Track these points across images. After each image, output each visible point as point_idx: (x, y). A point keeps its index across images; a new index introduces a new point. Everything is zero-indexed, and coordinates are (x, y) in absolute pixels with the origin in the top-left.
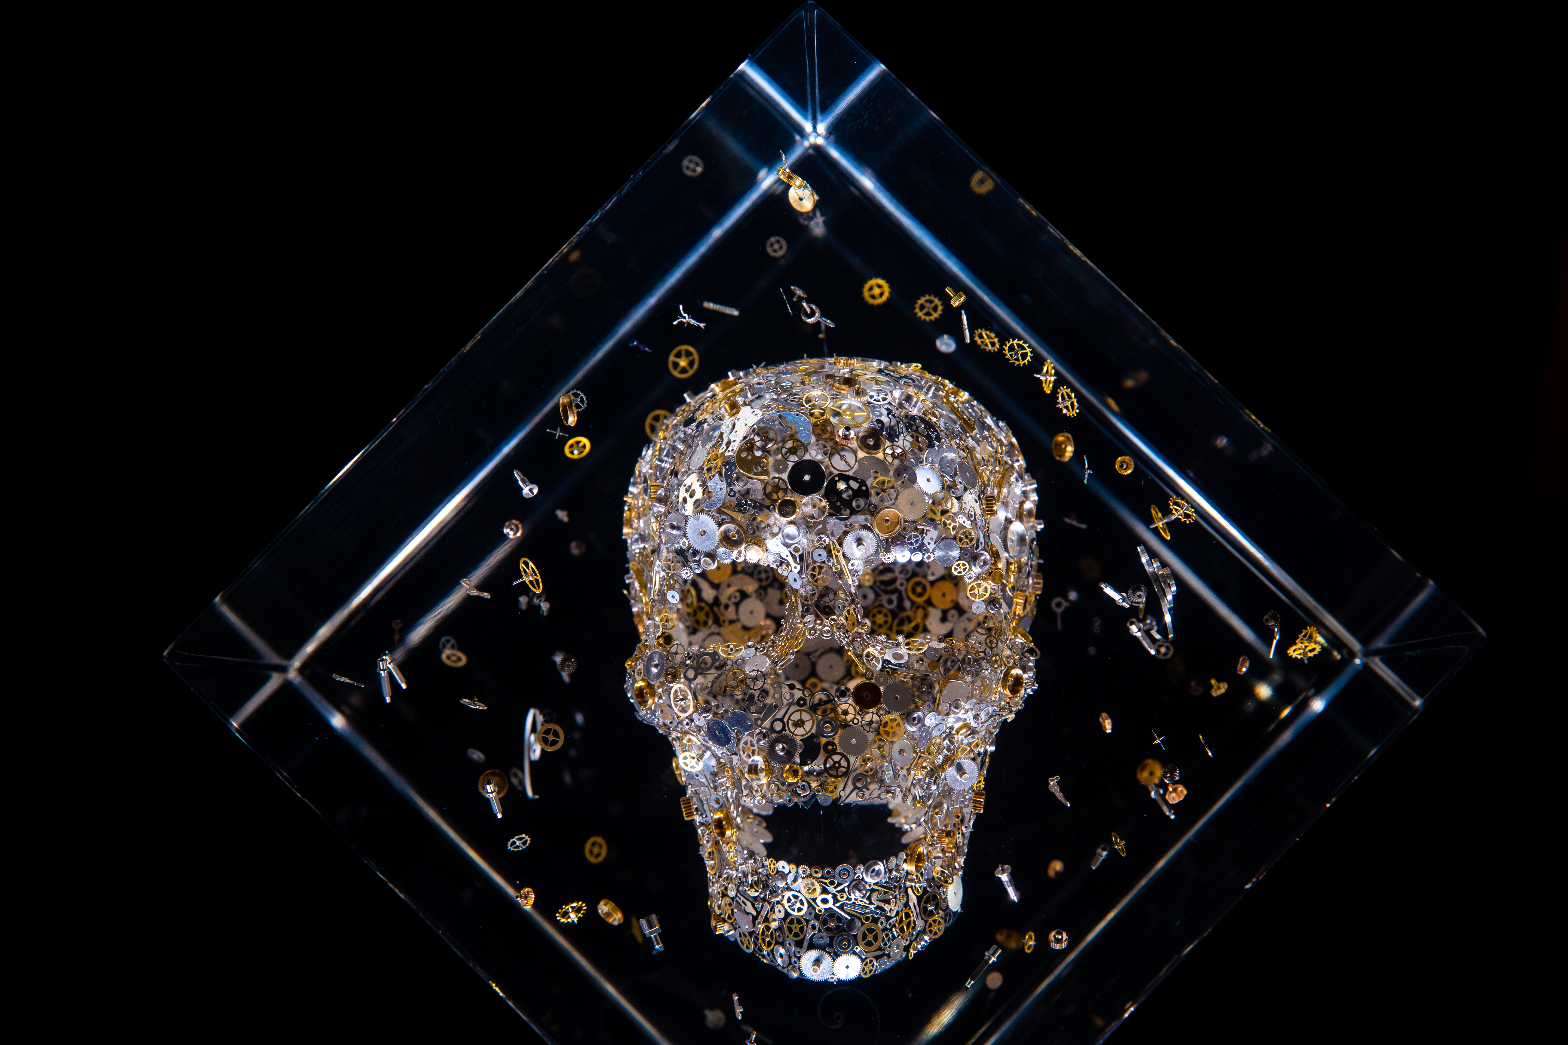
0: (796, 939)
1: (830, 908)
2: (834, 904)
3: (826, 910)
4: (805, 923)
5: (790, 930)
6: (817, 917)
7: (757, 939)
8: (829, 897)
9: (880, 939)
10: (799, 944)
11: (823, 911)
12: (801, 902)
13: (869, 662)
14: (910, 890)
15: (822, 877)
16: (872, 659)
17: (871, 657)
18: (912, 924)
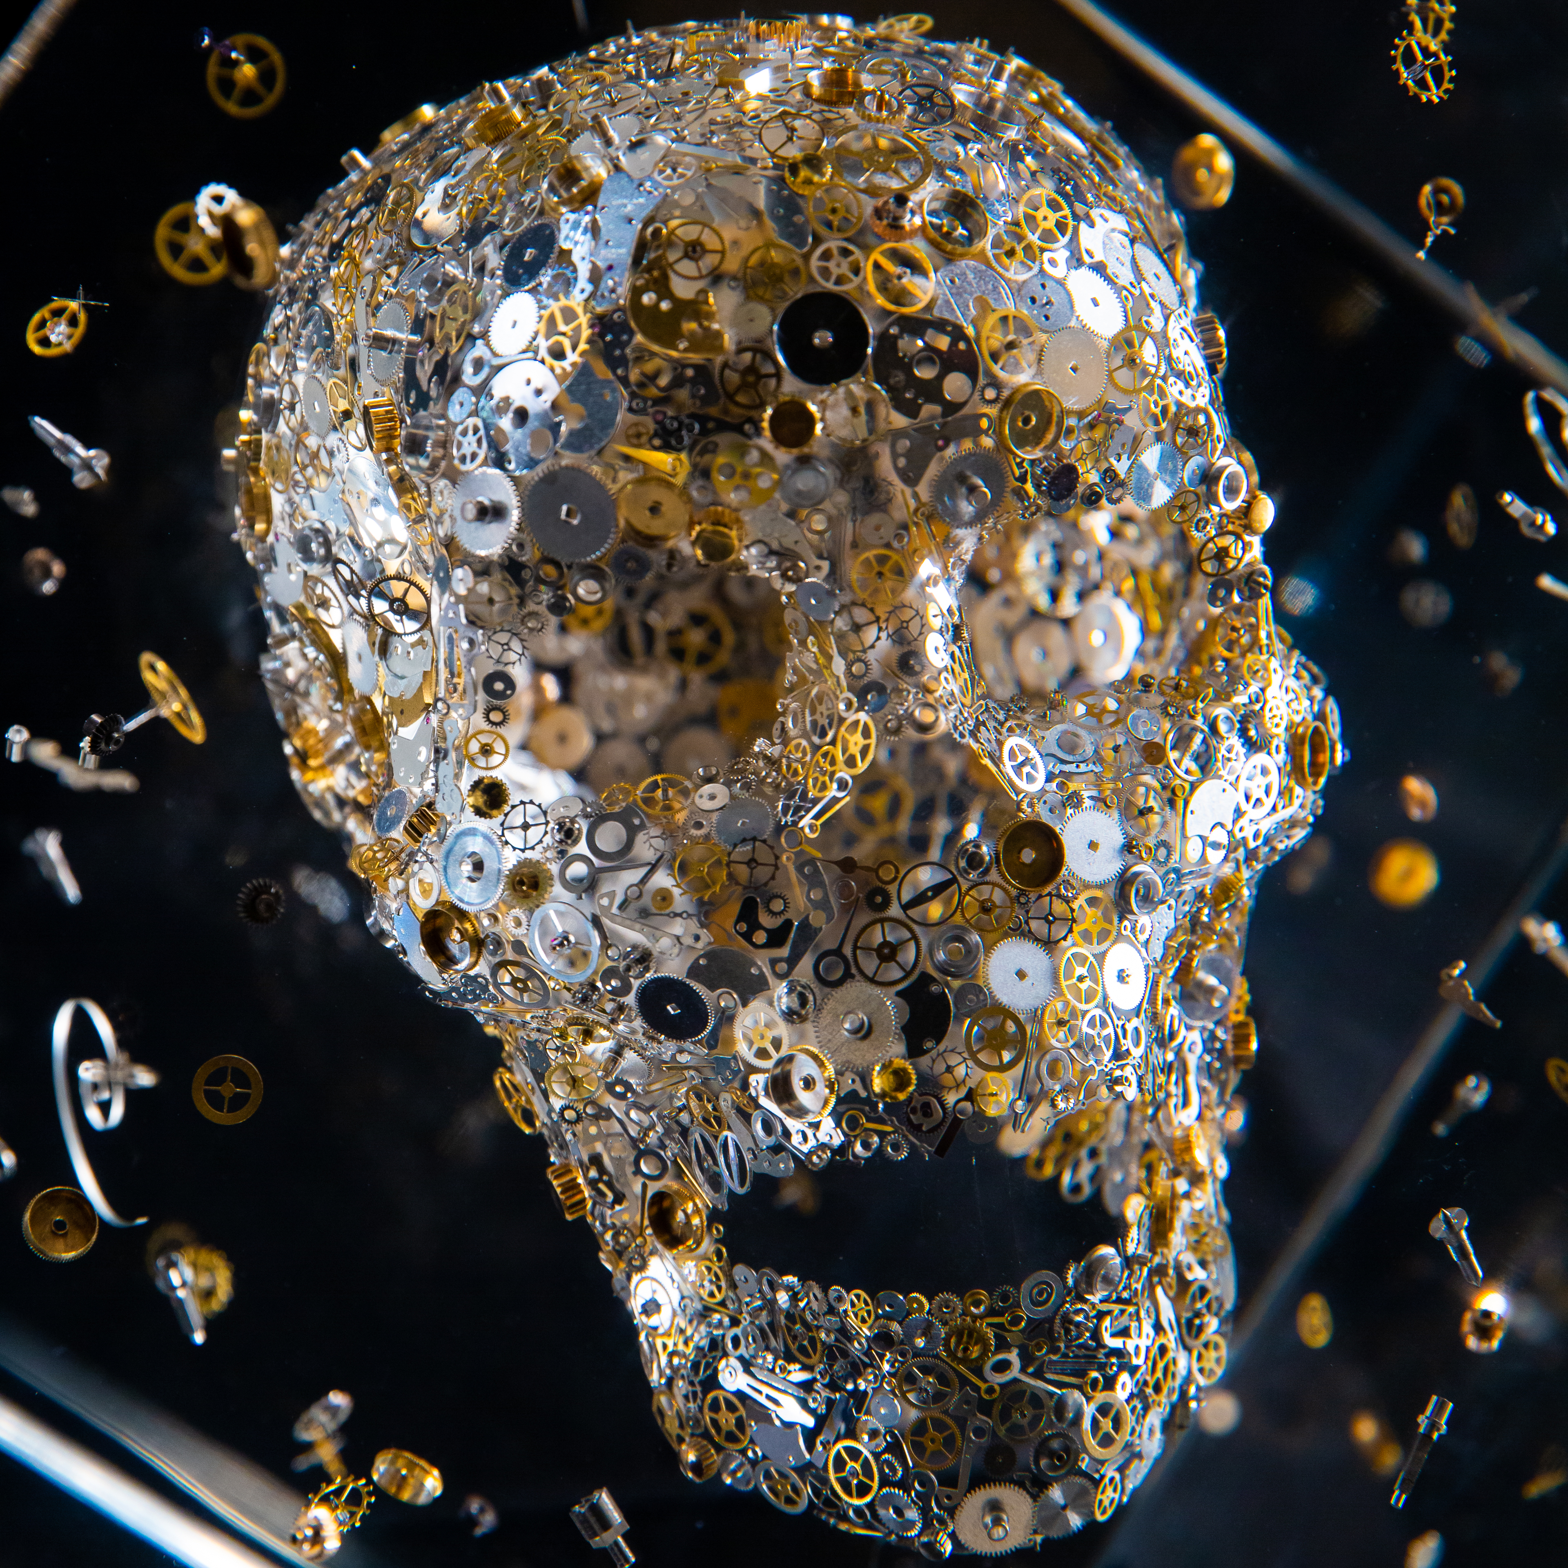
1: (1015, 1380)
2: (1023, 1370)
3: (1003, 1386)
4: (954, 1429)
6: (985, 1407)
7: (822, 1480)
8: (1013, 1356)
9: (1123, 1424)
10: (945, 1476)
11: (997, 1388)
12: (942, 1379)
13: (1018, 769)
14: (1159, 1290)
15: (992, 1312)
16: (1023, 764)
17: (1021, 759)
18: (1172, 1368)
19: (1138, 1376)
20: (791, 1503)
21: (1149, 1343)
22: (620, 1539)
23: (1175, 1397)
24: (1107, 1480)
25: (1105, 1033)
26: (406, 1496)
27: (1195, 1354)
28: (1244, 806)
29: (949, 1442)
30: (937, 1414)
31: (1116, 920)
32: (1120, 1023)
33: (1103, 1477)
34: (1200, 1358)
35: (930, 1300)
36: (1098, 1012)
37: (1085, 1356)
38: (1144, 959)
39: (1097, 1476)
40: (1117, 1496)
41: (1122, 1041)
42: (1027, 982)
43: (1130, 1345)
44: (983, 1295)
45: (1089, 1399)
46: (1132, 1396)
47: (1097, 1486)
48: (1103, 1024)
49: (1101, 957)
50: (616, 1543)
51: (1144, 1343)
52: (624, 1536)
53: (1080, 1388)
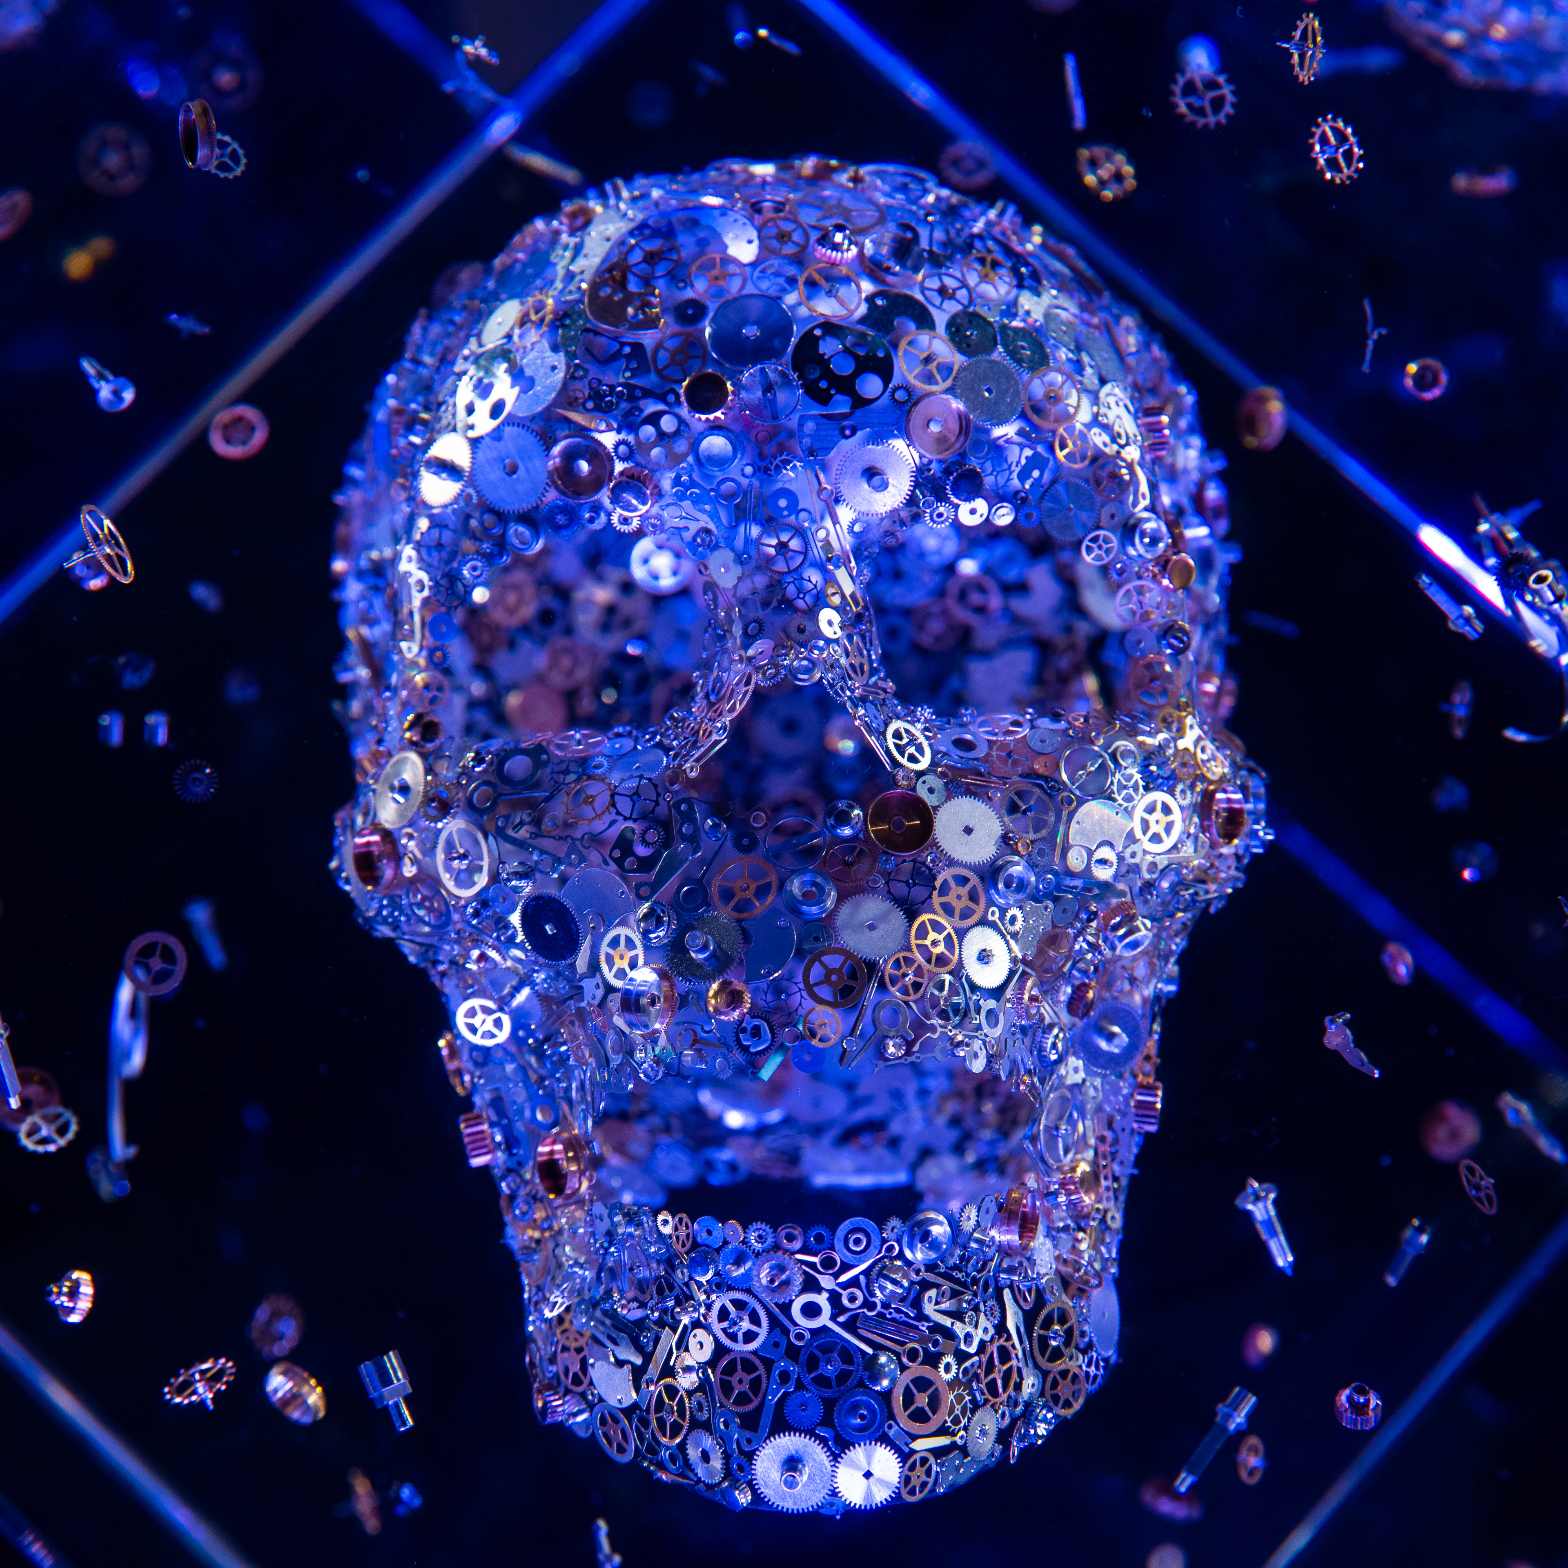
0: (740, 1409)
1: (825, 1328)
2: (833, 1318)
3: (813, 1331)
4: (762, 1371)
5: (726, 1388)
6: (792, 1353)
7: (645, 1423)
8: (822, 1300)
9: (944, 1409)
10: (750, 1421)
13: (901, 749)
14: (1007, 1293)
15: (804, 1249)
16: (908, 745)
17: (905, 740)
18: (1015, 1377)
20: (621, 1450)
21: (987, 1338)
22: (401, 1400)
24: (917, 1457)
25: (954, 999)
26: (289, 1408)
27: (1051, 1377)
28: (1138, 834)
32: (974, 998)
34: (1055, 1383)
35: (745, 1228)
36: (950, 978)
38: (1011, 949)
40: (931, 1481)
41: (973, 1014)
42: (877, 933)
43: (960, 1329)
44: (797, 1230)
45: (903, 1368)
46: (957, 1383)
48: (954, 991)
49: (962, 934)
50: (398, 1406)
51: (978, 1335)
52: (406, 1402)
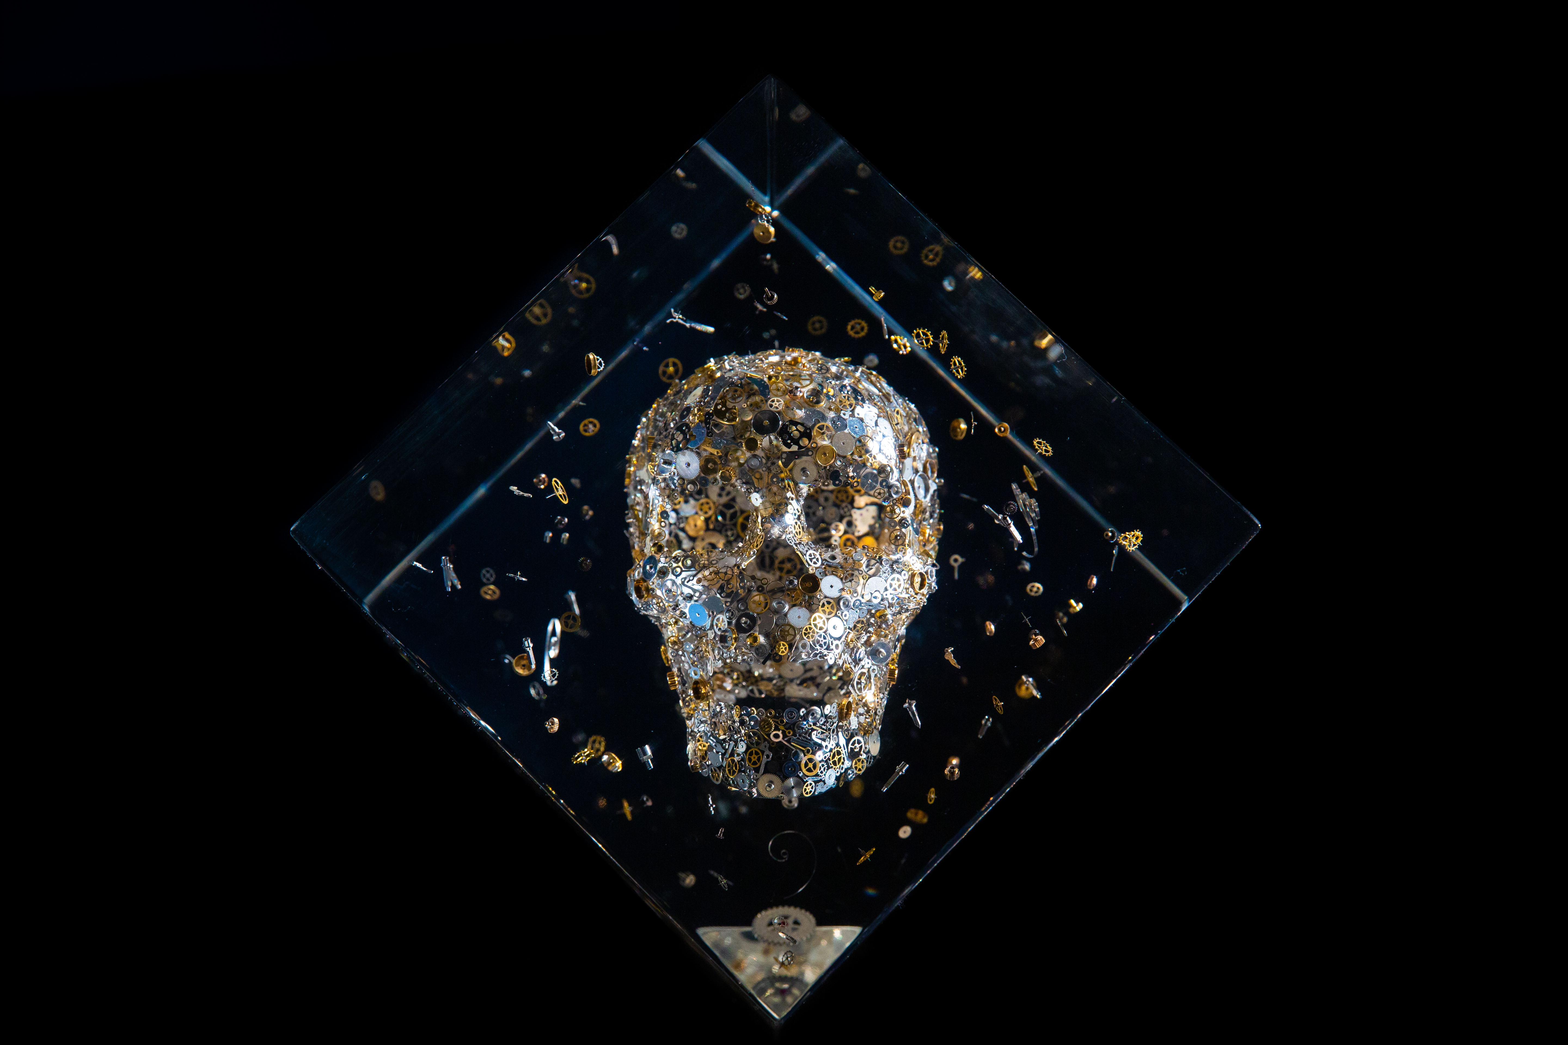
0: (754, 766)
1: (780, 742)
2: (783, 738)
3: (777, 743)
4: (761, 755)
5: (750, 760)
6: (771, 749)
7: (724, 771)
8: (780, 733)
9: (818, 769)
10: (757, 770)
11: (775, 744)
12: (759, 738)
13: (811, 560)
14: (840, 734)
15: (775, 717)
16: (814, 558)
17: (813, 557)
18: (842, 760)
19: (826, 755)
20: (717, 780)
21: (833, 747)
22: (649, 760)
23: (843, 771)
24: (808, 783)
25: (825, 641)
26: (610, 768)
27: (854, 761)
28: (888, 588)
29: (759, 759)
30: (756, 750)
31: (835, 609)
32: (831, 640)
33: (807, 781)
34: (856, 763)
35: (757, 710)
36: (823, 634)
37: (805, 741)
38: (844, 625)
39: (805, 780)
40: (813, 790)
41: (831, 645)
42: (801, 619)
43: (824, 744)
44: (773, 712)
45: (805, 755)
46: (822, 761)
47: (805, 784)
48: (825, 638)
49: (828, 619)
50: (648, 761)
51: (830, 746)
52: (651, 760)
53: (803, 751)
